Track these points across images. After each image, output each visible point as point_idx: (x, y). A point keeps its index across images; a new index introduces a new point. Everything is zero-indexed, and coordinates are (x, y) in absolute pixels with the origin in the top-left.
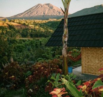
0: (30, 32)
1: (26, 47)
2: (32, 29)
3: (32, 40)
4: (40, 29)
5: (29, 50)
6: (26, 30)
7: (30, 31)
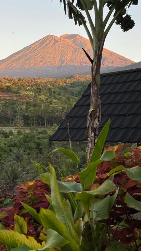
0: (21, 109)
1: (10, 150)
2: (27, 103)
3: (27, 131)
4: (51, 103)
5: (18, 158)
6: (13, 105)
7: (23, 107)
